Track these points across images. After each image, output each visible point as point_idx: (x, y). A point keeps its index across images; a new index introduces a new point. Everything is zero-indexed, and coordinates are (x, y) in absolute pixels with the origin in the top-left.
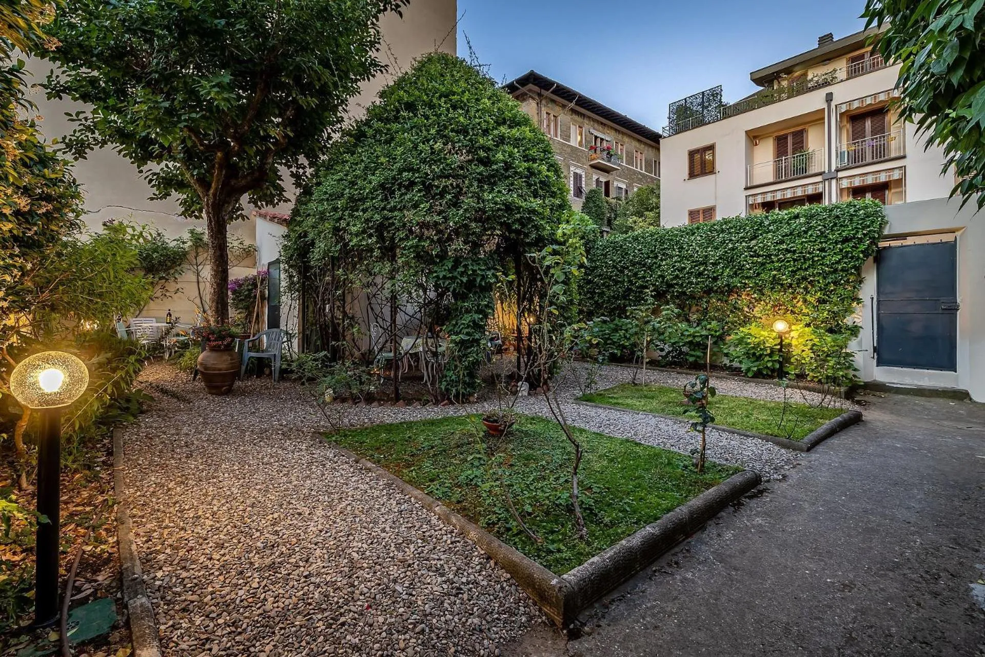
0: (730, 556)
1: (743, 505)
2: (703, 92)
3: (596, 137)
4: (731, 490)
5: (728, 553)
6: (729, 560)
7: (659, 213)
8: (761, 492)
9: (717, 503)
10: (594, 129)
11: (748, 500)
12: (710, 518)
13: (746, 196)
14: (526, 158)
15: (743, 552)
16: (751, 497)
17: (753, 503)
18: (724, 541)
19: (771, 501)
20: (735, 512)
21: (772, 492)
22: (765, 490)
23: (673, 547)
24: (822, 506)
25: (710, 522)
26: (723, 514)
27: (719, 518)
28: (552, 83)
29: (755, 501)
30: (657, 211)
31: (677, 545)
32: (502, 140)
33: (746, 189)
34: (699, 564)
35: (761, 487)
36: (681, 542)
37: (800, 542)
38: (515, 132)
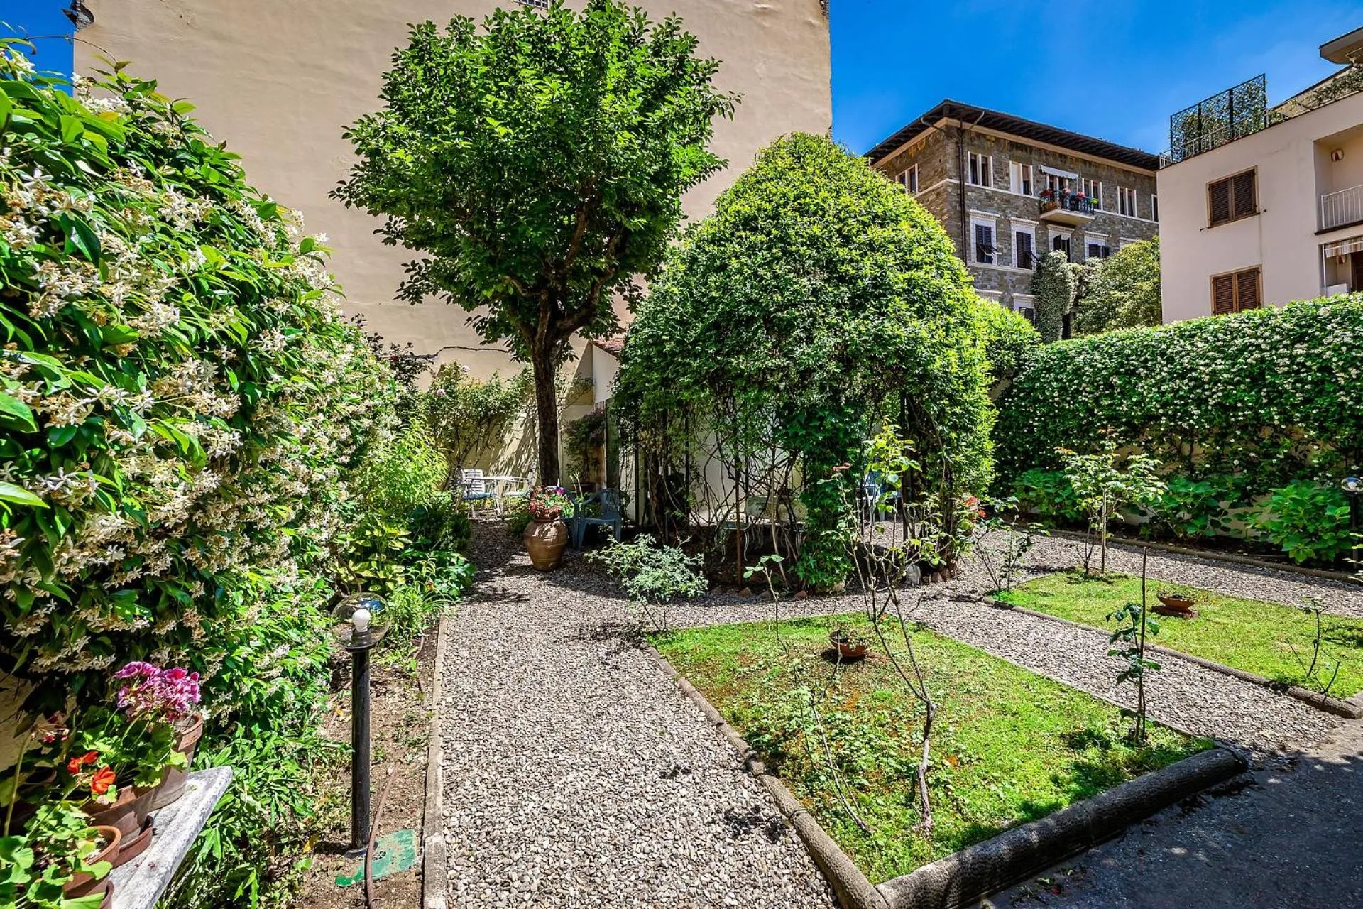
0: (1148, 890)
1: (1200, 805)
2: (1231, 91)
3: (1052, 177)
4: (1179, 780)
5: (1146, 884)
6: (1142, 895)
7: (1159, 282)
8: (1239, 787)
9: (1150, 799)
10: (1048, 165)
11: (1211, 798)
12: (1137, 821)
13: (1320, 246)
14: (907, 266)
15: (1171, 886)
16: (1217, 794)
17: (1219, 804)
18: (1145, 864)
19: (1252, 805)
20: (1182, 816)
21: (1261, 789)
22: (1247, 784)
23: (1064, 860)
24: (1342, 826)
25: (1134, 828)
26: (1160, 816)
27: (1151, 823)
28: (978, 112)
29: (1224, 800)
30: (1156, 280)
31: (1068, 858)
32: (872, 246)
33: (1320, 232)
34: (1094, 894)
35: (1244, 777)
36: (1077, 854)
37: (1276, 883)
38: (888, 233)
